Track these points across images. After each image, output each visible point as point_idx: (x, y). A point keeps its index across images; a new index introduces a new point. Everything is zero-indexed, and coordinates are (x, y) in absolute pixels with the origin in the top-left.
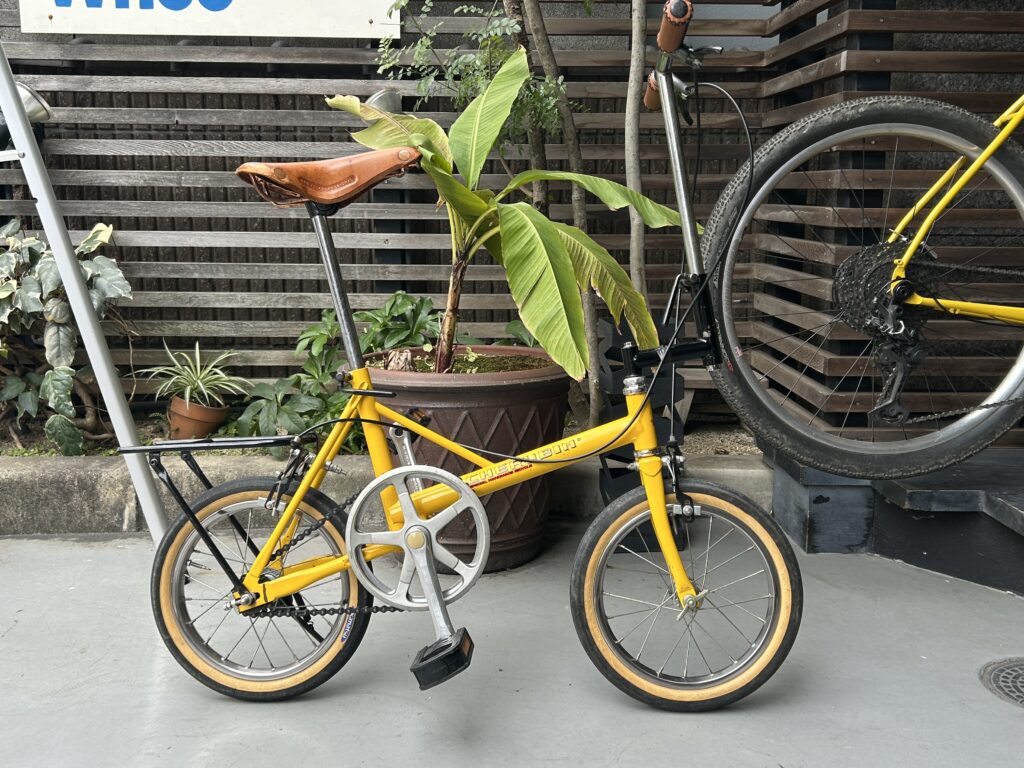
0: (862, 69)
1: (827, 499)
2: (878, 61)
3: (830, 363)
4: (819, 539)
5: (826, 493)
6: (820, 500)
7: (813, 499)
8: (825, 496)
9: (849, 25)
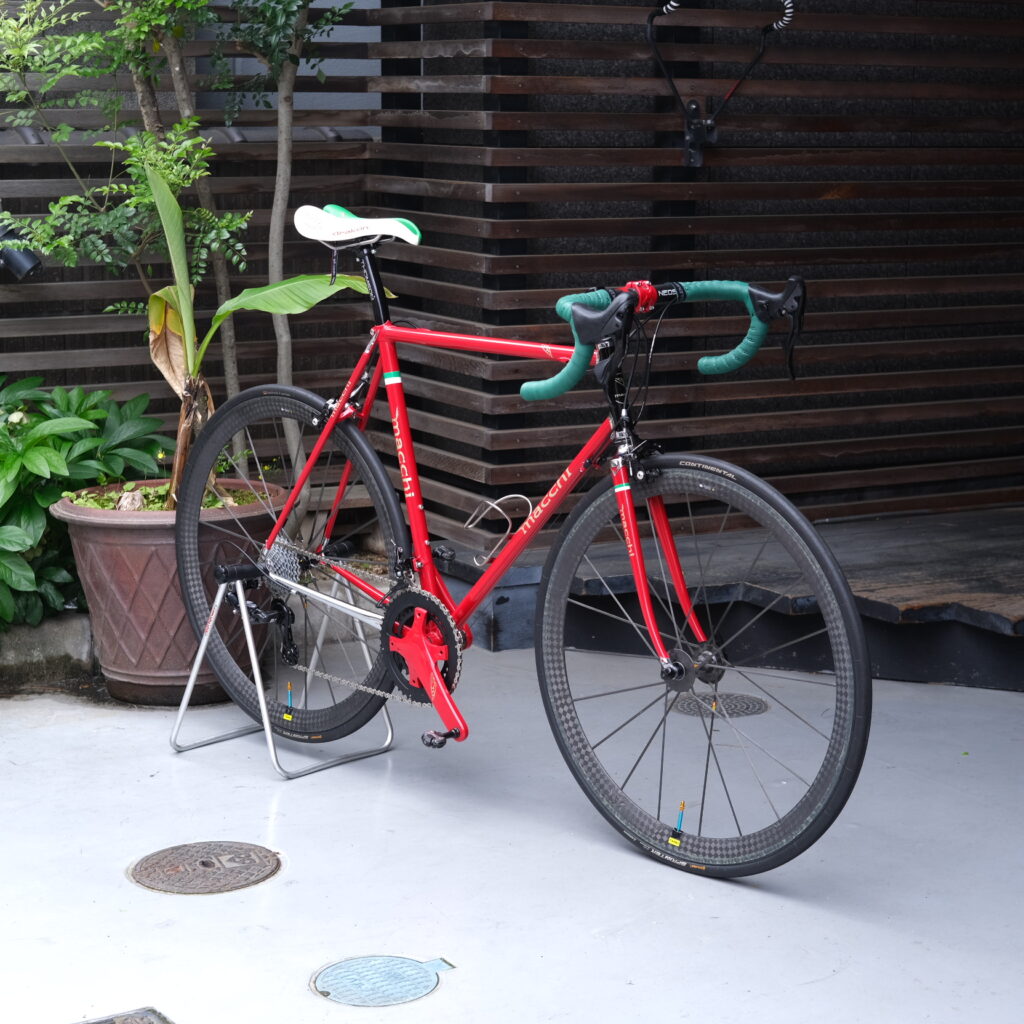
0: (505, 201)
1: (507, 600)
2: (518, 193)
3: (491, 474)
4: (503, 637)
5: (506, 594)
6: (502, 601)
7: (496, 600)
8: (506, 596)
9: (493, 162)
